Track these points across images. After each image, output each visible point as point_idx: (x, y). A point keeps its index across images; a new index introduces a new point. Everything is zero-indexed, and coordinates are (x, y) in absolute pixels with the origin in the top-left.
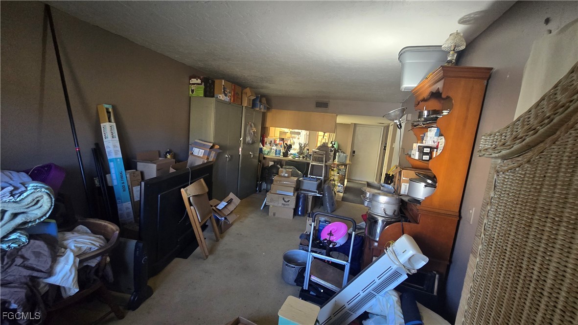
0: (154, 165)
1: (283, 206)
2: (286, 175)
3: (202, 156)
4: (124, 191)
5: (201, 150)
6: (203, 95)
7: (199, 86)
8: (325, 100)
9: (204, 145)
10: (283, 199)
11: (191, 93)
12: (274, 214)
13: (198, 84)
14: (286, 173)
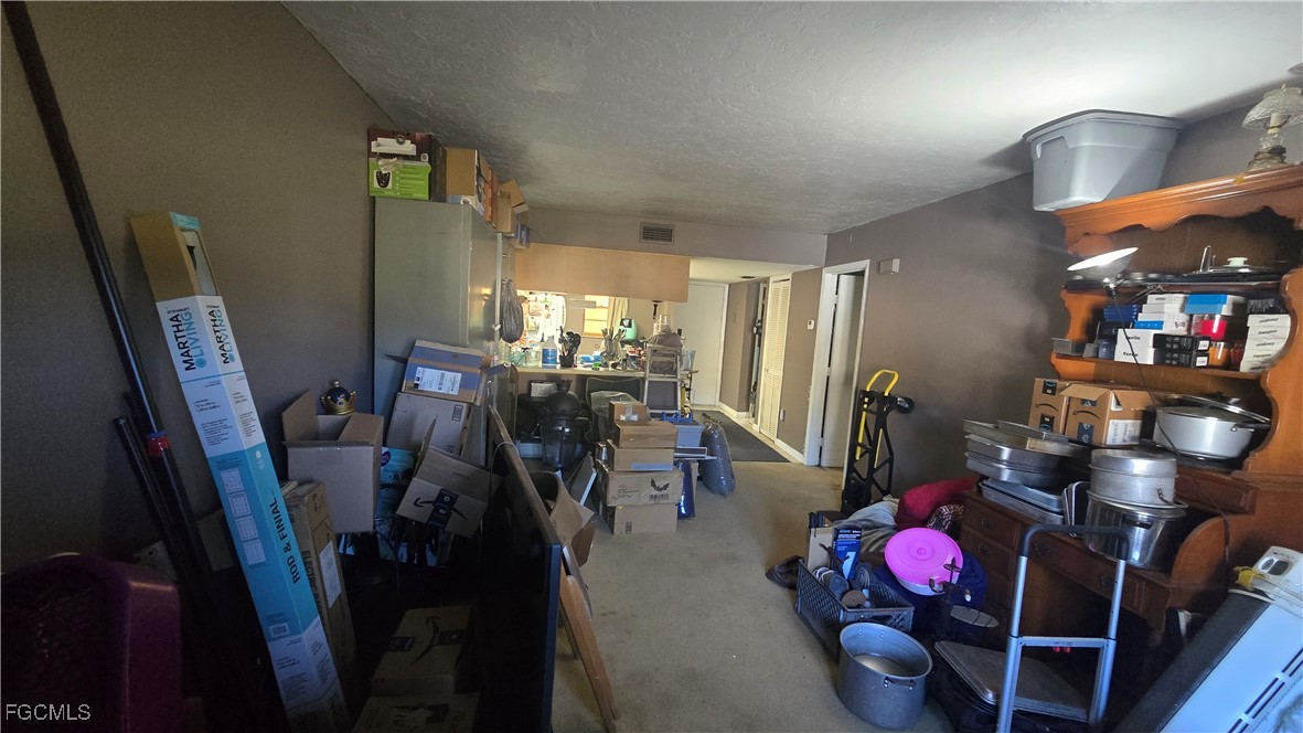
0: (366, 448)
1: (652, 502)
2: (635, 418)
3: (455, 392)
4: (296, 579)
5: (449, 375)
6: (425, 195)
7: (408, 163)
8: (662, 222)
9: (455, 356)
10: (653, 483)
11: (376, 184)
12: (629, 528)
13: (406, 157)
14: (634, 413)
